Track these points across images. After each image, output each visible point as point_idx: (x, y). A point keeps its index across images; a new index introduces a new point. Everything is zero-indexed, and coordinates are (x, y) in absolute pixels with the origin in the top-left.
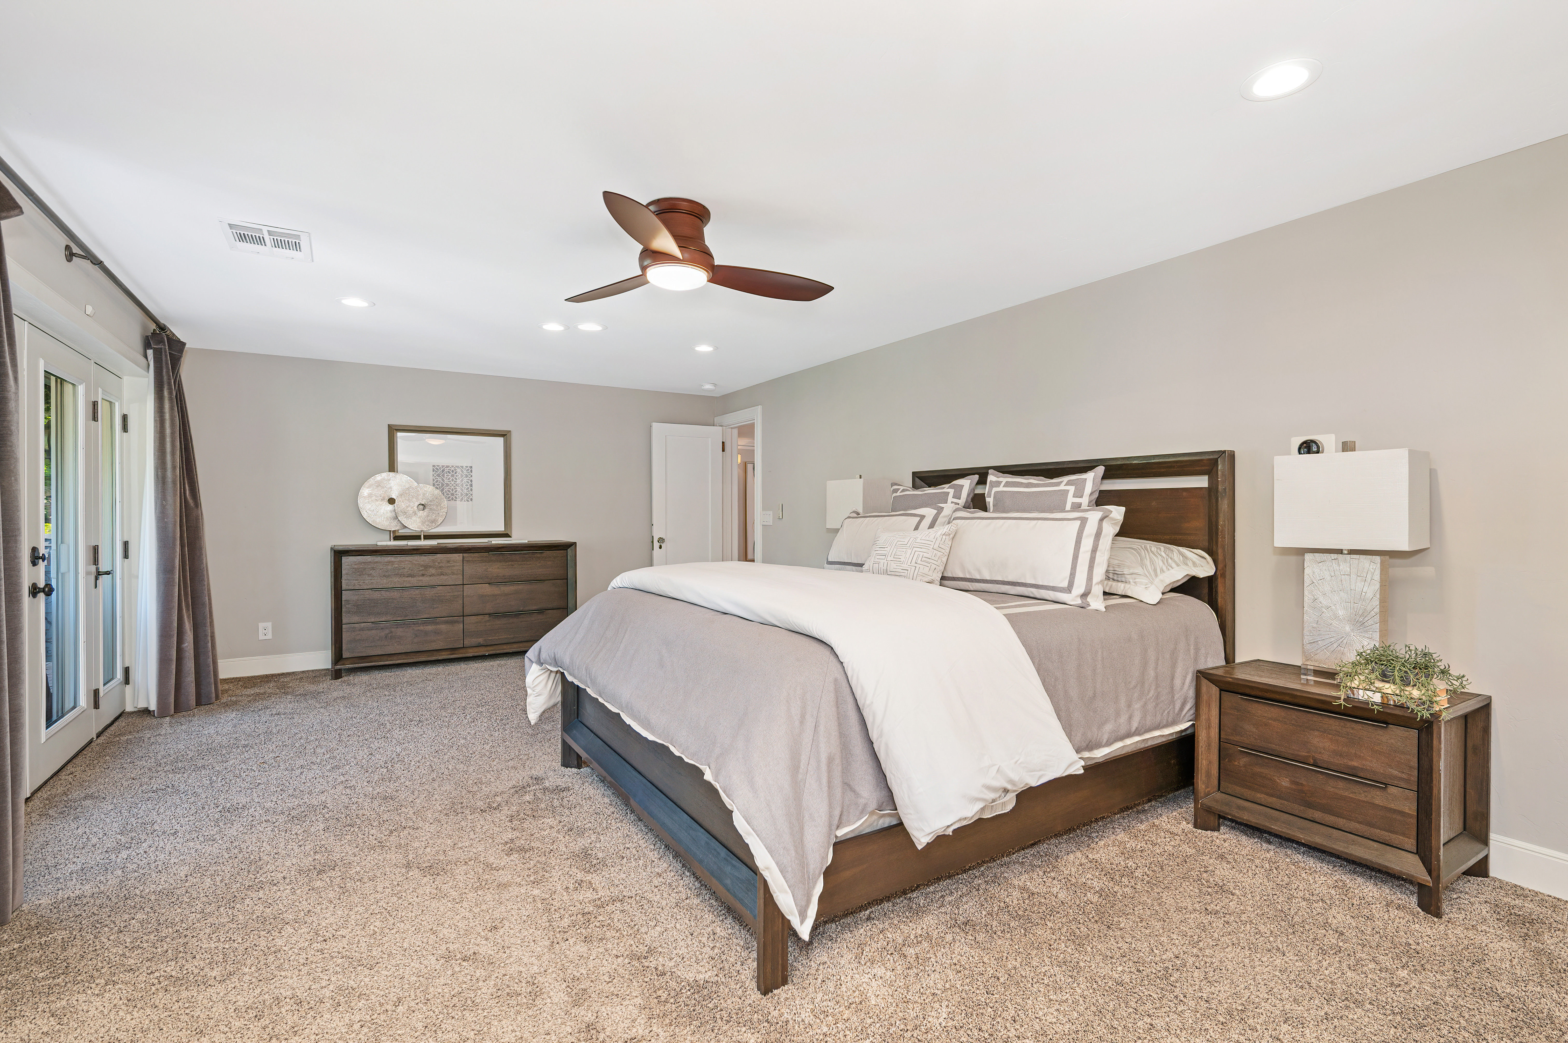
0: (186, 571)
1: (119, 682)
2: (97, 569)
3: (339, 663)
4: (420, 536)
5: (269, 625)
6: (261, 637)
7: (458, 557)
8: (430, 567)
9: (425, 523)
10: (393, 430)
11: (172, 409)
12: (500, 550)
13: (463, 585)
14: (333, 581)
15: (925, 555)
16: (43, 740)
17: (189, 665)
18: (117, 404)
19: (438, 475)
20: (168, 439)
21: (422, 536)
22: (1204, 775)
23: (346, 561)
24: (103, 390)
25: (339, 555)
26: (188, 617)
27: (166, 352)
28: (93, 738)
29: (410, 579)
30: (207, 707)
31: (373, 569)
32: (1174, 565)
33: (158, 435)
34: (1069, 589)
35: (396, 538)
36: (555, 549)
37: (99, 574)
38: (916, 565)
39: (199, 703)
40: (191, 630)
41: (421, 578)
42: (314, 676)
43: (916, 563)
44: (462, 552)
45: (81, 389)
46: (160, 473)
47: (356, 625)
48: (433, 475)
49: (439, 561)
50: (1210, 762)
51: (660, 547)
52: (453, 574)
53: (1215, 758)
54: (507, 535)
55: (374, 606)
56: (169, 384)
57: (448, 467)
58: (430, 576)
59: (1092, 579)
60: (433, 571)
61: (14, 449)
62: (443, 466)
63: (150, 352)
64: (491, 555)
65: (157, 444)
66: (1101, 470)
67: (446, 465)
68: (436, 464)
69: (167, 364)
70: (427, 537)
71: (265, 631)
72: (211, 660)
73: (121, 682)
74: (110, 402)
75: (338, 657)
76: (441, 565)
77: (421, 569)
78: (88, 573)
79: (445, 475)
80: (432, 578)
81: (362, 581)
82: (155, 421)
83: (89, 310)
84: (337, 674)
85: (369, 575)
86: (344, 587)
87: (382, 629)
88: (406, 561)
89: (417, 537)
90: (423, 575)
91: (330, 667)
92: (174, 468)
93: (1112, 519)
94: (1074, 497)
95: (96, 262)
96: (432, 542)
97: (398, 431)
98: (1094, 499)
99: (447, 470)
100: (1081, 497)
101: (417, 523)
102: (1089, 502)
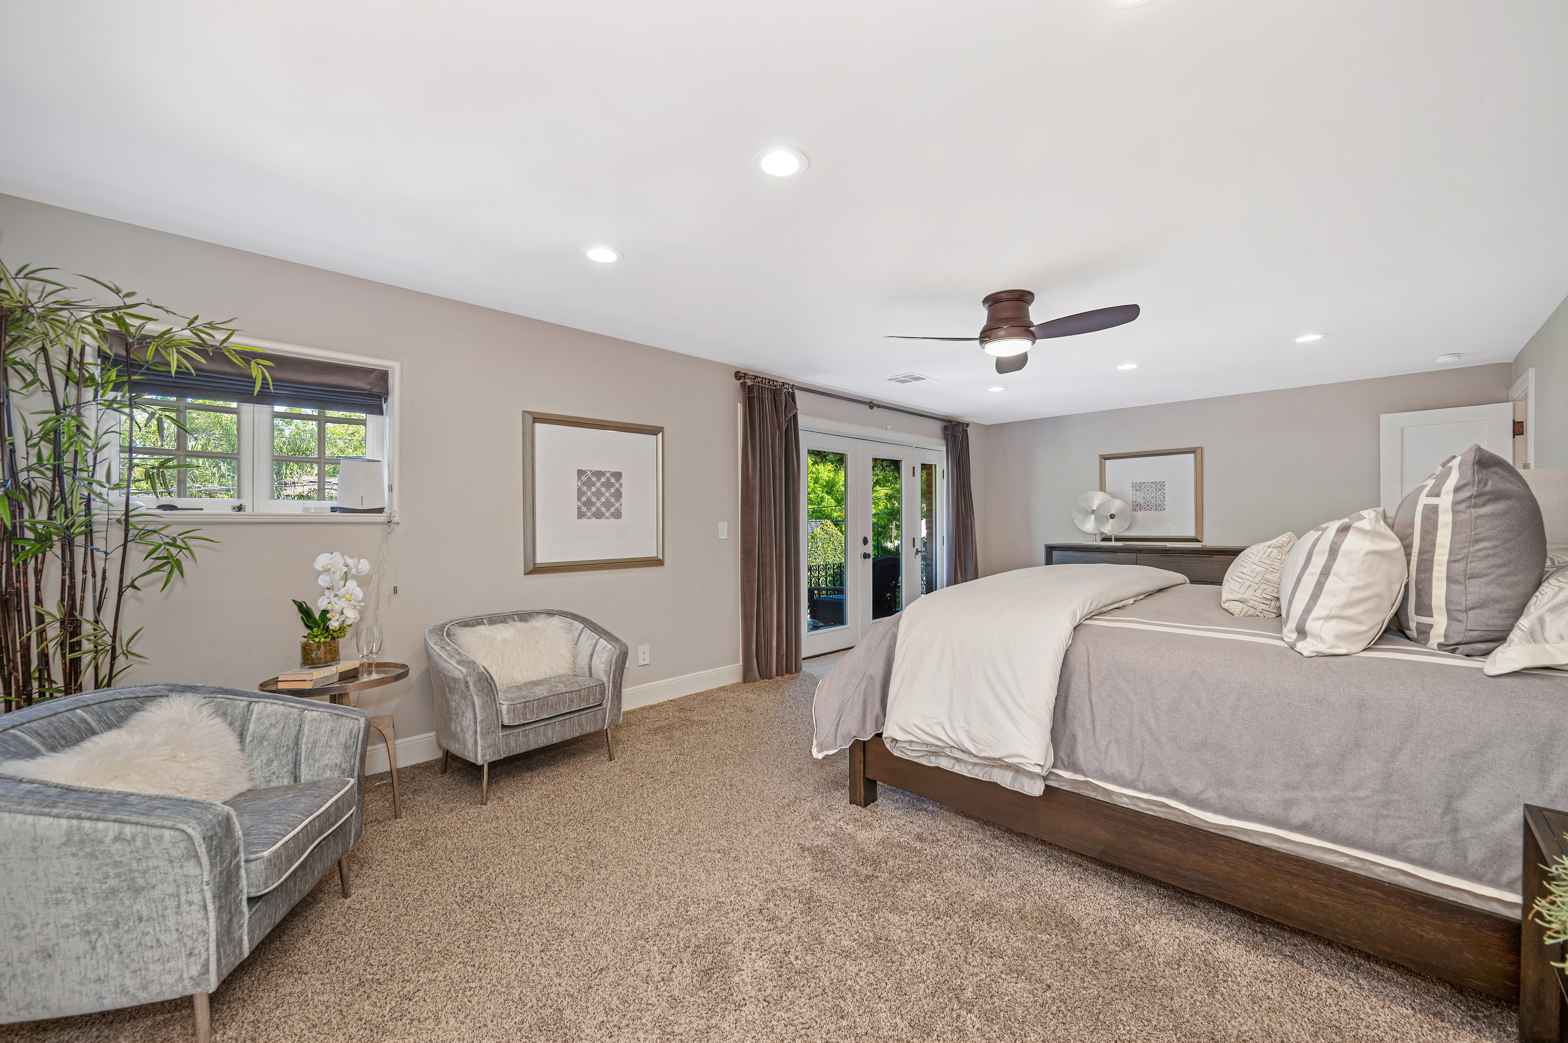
0: (961, 554)
2: (917, 549)
7: (1132, 556)
9: (1117, 528)
10: (1106, 458)
12: (1169, 553)
18: (938, 465)
19: (1137, 490)
20: (950, 482)
21: (1114, 538)
23: (1055, 553)
25: (1050, 549)
27: (950, 435)
33: (947, 480)
34: (1286, 622)
35: (1104, 540)
37: (917, 552)
44: (1136, 552)
45: (903, 462)
46: (947, 500)
48: (1132, 491)
54: (1196, 540)
56: (951, 452)
57: (1144, 483)
62: (1141, 483)
63: (944, 434)
65: (947, 485)
68: (1135, 482)
69: (950, 441)
70: (1117, 540)
74: (933, 465)
78: (908, 552)
79: (1141, 490)
82: (947, 472)
83: (888, 428)
92: (952, 497)
93: (1361, 530)
94: (1428, 495)
95: (879, 406)
96: (1120, 544)
97: (1106, 459)
98: (1471, 497)
99: (1143, 486)
100: (1438, 495)
101: (1108, 529)
102: (1455, 503)
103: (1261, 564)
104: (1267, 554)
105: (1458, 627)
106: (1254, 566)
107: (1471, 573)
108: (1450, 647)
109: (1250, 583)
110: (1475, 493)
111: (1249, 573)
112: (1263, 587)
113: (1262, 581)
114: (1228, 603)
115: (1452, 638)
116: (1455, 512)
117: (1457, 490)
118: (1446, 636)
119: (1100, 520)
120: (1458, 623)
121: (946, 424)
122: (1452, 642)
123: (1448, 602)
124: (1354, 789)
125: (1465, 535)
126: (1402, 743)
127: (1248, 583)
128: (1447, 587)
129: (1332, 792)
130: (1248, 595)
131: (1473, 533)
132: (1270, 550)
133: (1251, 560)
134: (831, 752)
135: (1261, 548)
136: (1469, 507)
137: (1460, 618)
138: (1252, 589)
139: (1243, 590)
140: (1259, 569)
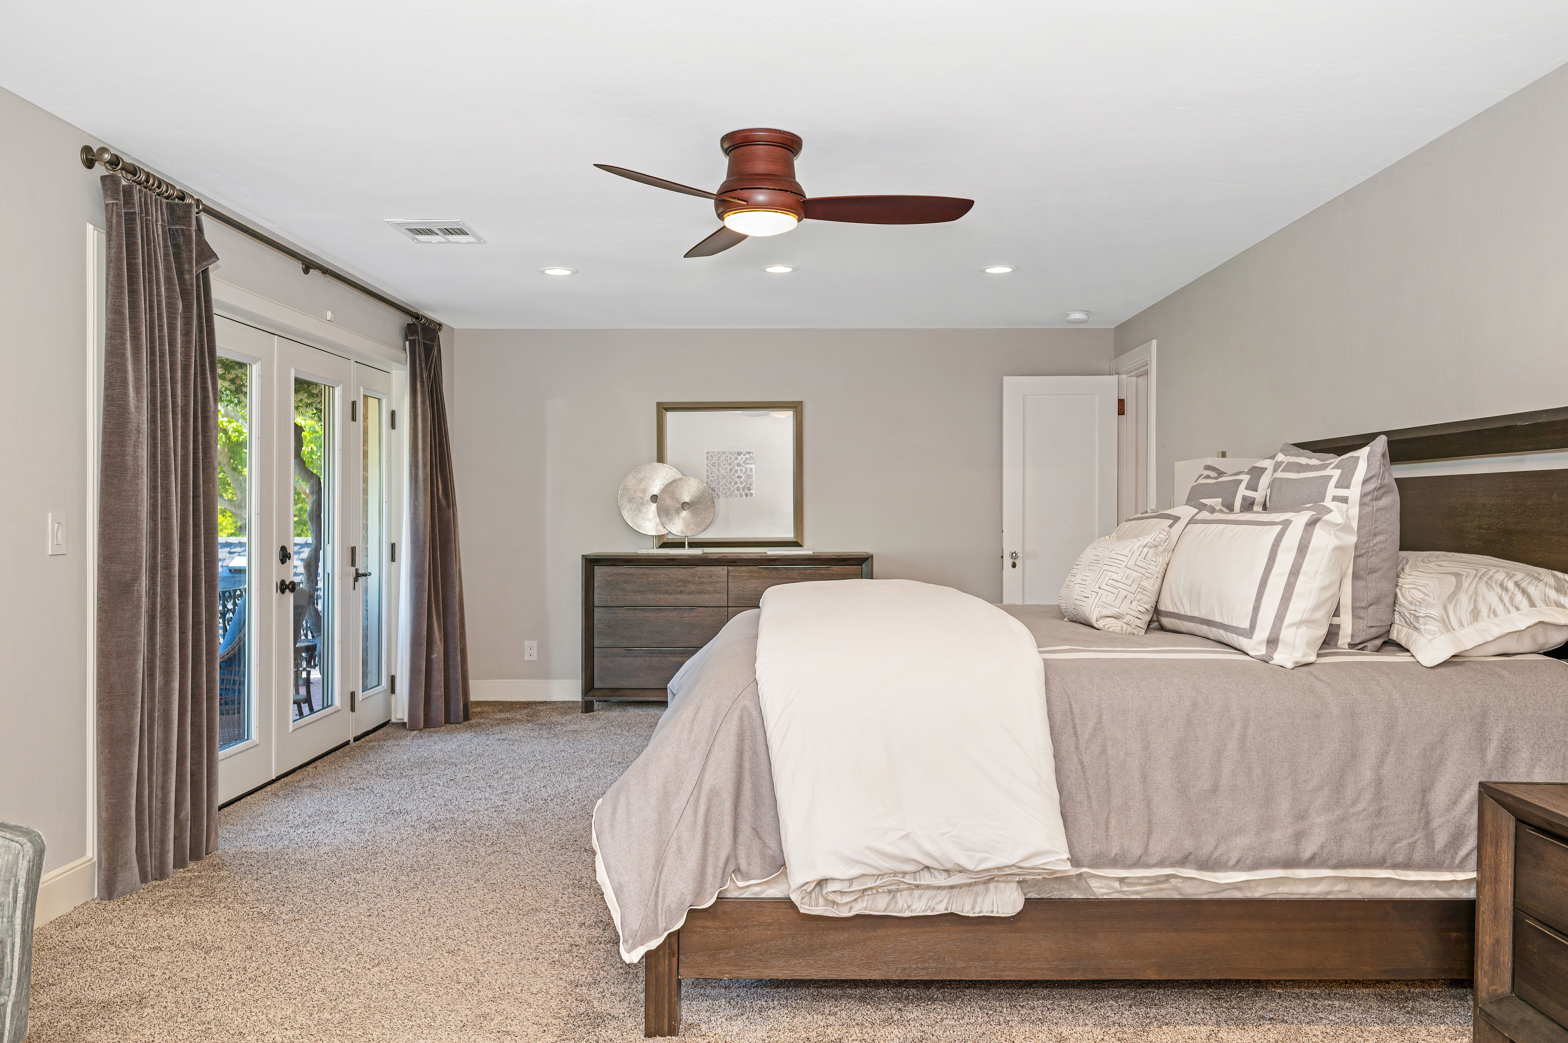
0: (438, 577)
1: (383, 689)
2: (357, 570)
3: (591, 694)
4: (684, 543)
5: (534, 644)
6: (527, 658)
7: (722, 571)
8: (690, 582)
9: (689, 526)
10: (664, 408)
11: (423, 402)
12: (773, 563)
13: (728, 607)
14: (584, 595)
15: (1114, 576)
16: (291, 730)
17: (438, 677)
18: (384, 400)
19: (713, 465)
20: (420, 436)
21: (686, 543)
22: (1486, 961)
23: (599, 571)
24: (364, 388)
25: (591, 563)
26: (439, 627)
27: (419, 342)
28: (349, 741)
29: (666, 596)
30: (453, 726)
31: (626, 582)
32: (1524, 604)
33: (412, 432)
34: (1249, 633)
35: (664, 545)
36: (844, 563)
37: (358, 576)
38: (1100, 591)
39: (448, 721)
40: (441, 640)
41: (679, 596)
42: (564, 707)
43: (1099, 588)
44: (726, 564)
45: (338, 391)
46: (413, 472)
47: (609, 650)
48: (707, 465)
49: (700, 575)
50: (1498, 941)
51: (1014, 566)
52: (716, 592)
53: (1506, 933)
54: (796, 544)
55: (627, 628)
56: (422, 377)
57: (724, 453)
58: (690, 594)
59: (1284, 617)
60: (692, 587)
61: (212, 460)
62: (719, 453)
63: (407, 343)
64: (762, 570)
65: (412, 441)
66: (1381, 442)
67: (721, 450)
68: (710, 450)
69: (420, 356)
70: (692, 545)
71: (530, 650)
72: (459, 675)
73: (385, 690)
74: (379, 399)
75: (589, 687)
76: (701, 580)
77: (679, 584)
78: (343, 575)
79: (722, 464)
80: (691, 596)
81: (615, 597)
82: (410, 416)
83: (329, 315)
84: (588, 707)
85: (623, 590)
86: (596, 603)
87: (636, 656)
88: (662, 573)
89: (681, 545)
90: (681, 592)
91: (580, 699)
92: (425, 465)
93: (1330, 524)
94: (1337, 486)
95: (325, 271)
96: (697, 552)
97: (667, 409)
98: (1374, 490)
99: (723, 458)
100: (1348, 487)
101: (678, 528)
102: (1364, 495)
103: (1137, 568)
104: (1143, 555)
105: (1362, 624)
106: (1129, 572)
107: (1371, 569)
108: (1357, 646)
109: (1126, 593)
110: (1378, 486)
111: (1124, 581)
112: (1139, 597)
113: (1139, 590)
114: (1101, 621)
115: (1358, 637)
116: (1362, 505)
117: (1365, 481)
118: (1352, 636)
119: (664, 513)
120: (1361, 621)
121: (410, 320)
122: (1358, 641)
123: (1354, 600)
124: (1354, 804)
125: (1367, 529)
126: (1388, 745)
127: (1124, 593)
128: (1353, 584)
129: (1337, 813)
130: (1124, 608)
131: (1374, 526)
132: (1146, 550)
133: (1124, 564)
134: (653, 944)
135: (1135, 548)
136: (1372, 500)
137: (1362, 615)
138: (1128, 601)
139: (1118, 603)
140: (1135, 575)
